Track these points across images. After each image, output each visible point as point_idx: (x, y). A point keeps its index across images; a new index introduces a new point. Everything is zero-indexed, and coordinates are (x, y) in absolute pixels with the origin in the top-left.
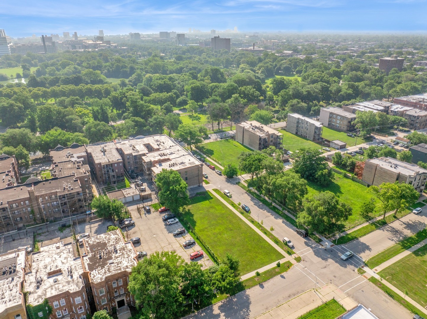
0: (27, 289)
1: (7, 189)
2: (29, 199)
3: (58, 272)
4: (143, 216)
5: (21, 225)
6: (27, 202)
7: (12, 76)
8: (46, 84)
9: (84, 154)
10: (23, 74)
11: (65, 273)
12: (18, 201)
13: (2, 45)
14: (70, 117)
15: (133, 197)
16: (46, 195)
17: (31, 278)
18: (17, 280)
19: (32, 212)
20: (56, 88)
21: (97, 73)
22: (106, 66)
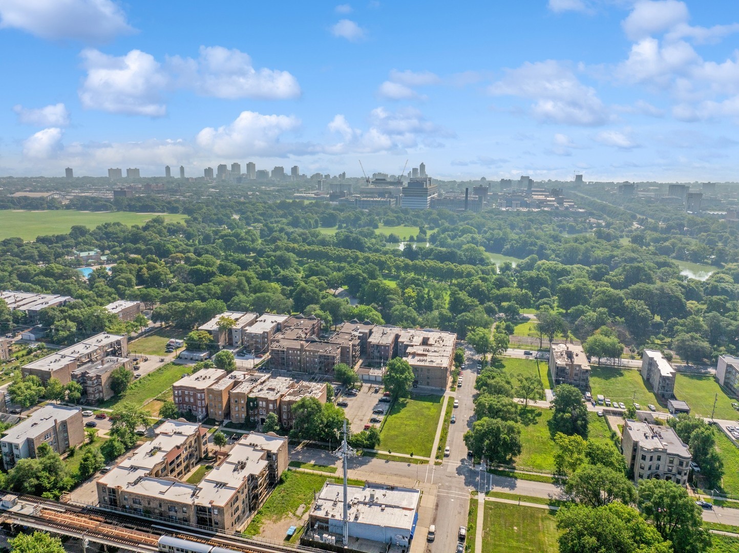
0: (254, 390)
1: (294, 339)
2: (300, 350)
3: (273, 390)
4: (370, 393)
5: (291, 369)
6: (299, 352)
7: (405, 238)
8: (419, 255)
9: (367, 331)
10: (417, 237)
11: (276, 391)
12: (293, 349)
13: (422, 196)
14: (391, 296)
15: (376, 376)
16: (312, 351)
17: (260, 387)
18: (254, 385)
19: (300, 361)
20: (420, 262)
21: (479, 250)
22: (512, 240)
